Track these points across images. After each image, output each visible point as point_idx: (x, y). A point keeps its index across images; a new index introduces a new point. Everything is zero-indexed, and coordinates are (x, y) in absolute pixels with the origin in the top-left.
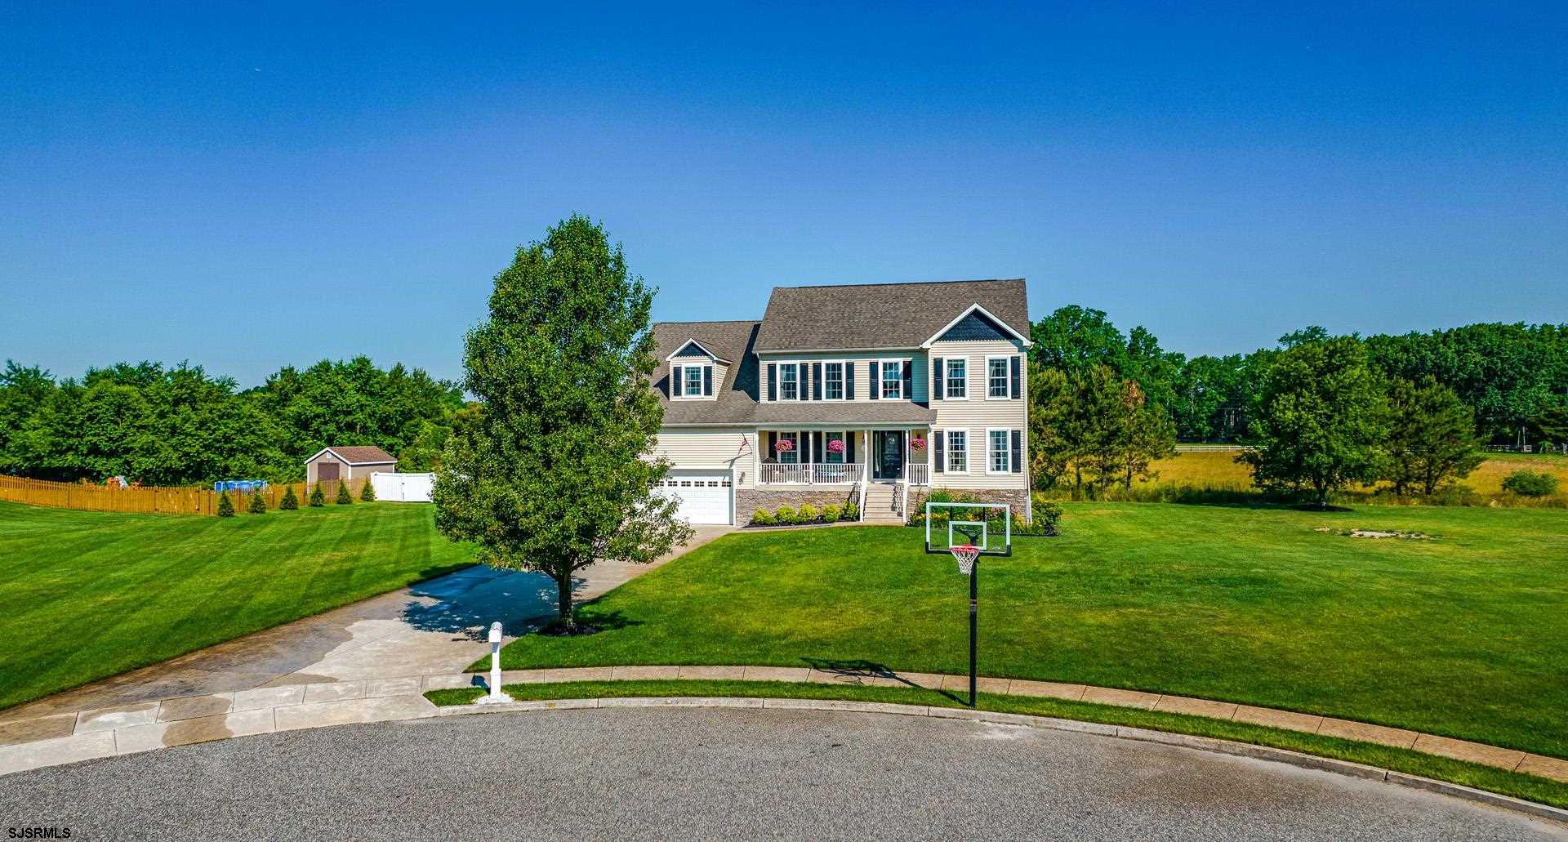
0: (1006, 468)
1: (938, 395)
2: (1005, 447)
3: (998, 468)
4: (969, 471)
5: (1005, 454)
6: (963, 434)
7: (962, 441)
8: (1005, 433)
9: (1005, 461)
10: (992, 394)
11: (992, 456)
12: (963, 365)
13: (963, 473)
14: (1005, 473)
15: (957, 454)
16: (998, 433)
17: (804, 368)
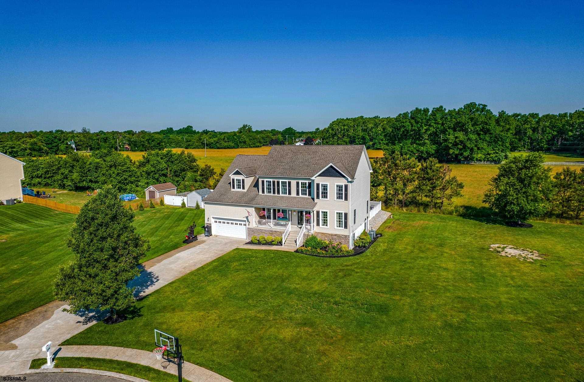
3: (340, 226)
4: (328, 227)
5: (342, 221)
6: (327, 213)
9: (342, 224)
10: (337, 198)
11: (337, 221)
14: (342, 228)
15: (324, 220)
16: (339, 213)
17: (274, 182)
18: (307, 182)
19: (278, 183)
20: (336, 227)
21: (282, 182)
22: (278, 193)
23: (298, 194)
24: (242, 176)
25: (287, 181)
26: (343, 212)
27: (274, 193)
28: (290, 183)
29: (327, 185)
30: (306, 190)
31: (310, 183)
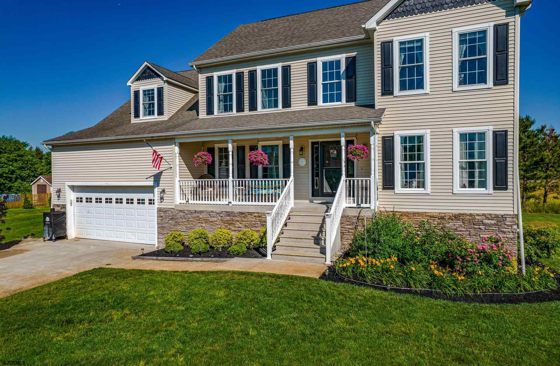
0: (483, 184)
1: (387, 90)
2: (482, 155)
3: (471, 184)
4: (429, 189)
5: (483, 165)
6: (420, 138)
7: (420, 149)
8: (482, 135)
9: (483, 175)
10: (462, 82)
11: (462, 168)
12: (421, 48)
13: (421, 190)
14: (482, 190)
15: (412, 166)
16: (472, 136)
17: (240, 76)
18: (342, 57)
19: (252, 75)
20: (457, 189)
21: (263, 71)
22: (253, 107)
23: (312, 100)
24: (159, 79)
25: (279, 66)
26: (489, 130)
27: (240, 109)
28: (286, 71)
29: (421, 41)
30: (339, 85)
31: (354, 58)
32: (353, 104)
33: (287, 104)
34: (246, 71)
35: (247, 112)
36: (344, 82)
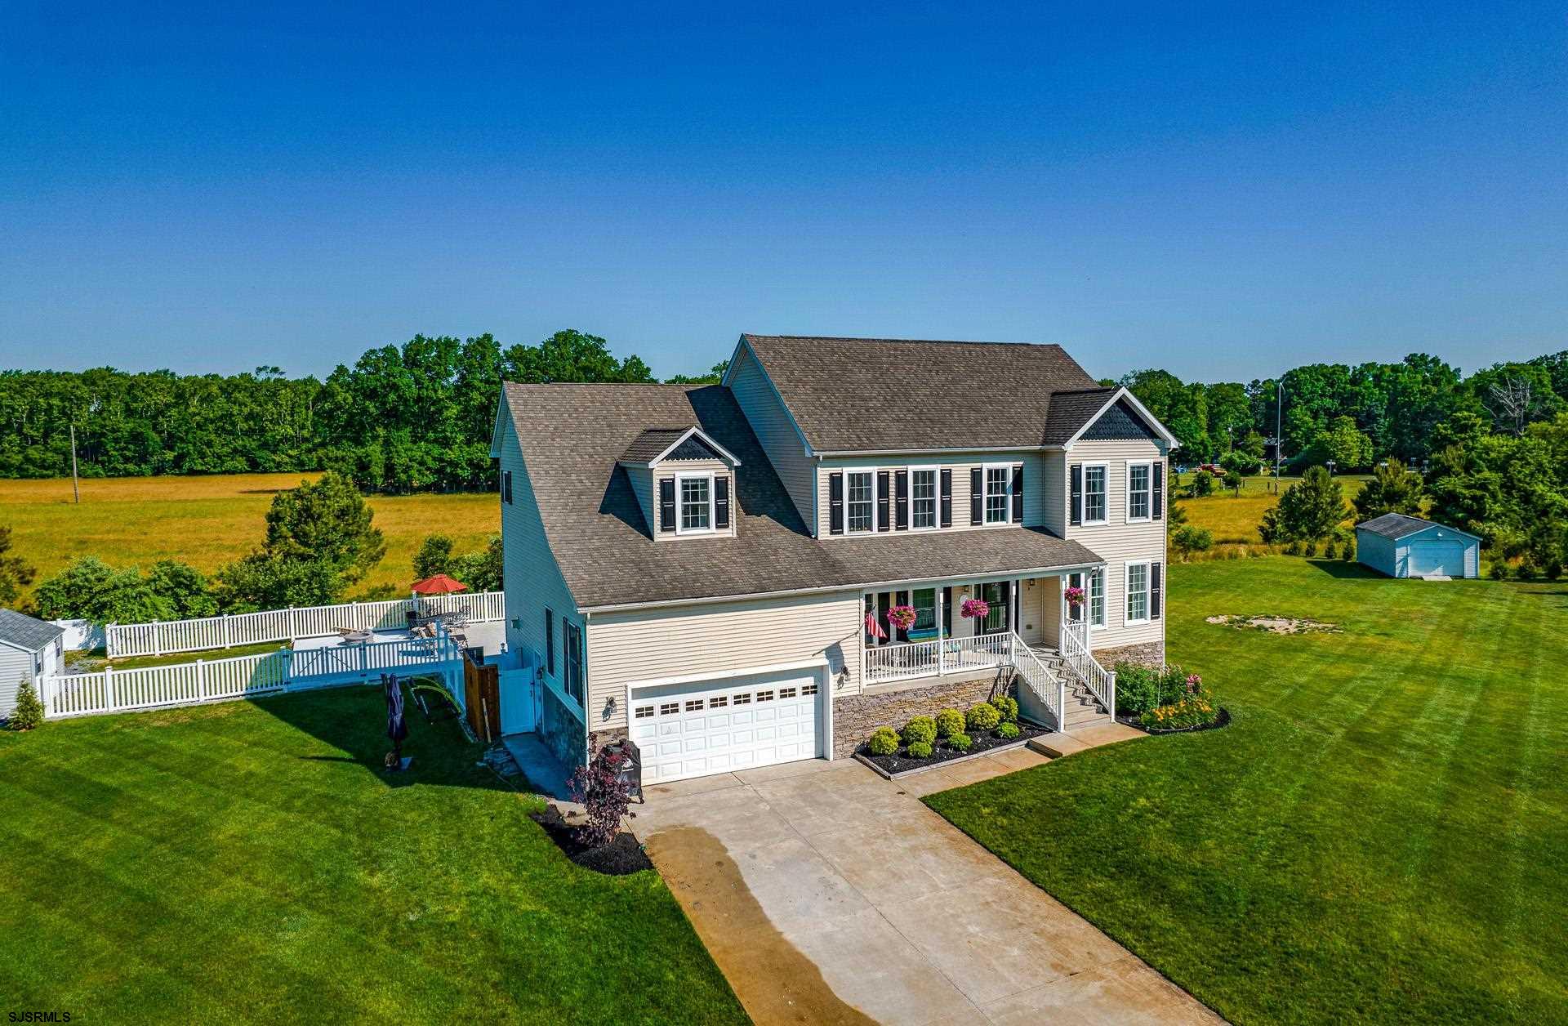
0: (1144, 615)
1: (1076, 518)
2: (1143, 586)
3: (1136, 615)
4: (1106, 624)
5: (1144, 596)
7: (1100, 582)
8: (1144, 568)
9: (1143, 605)
10: (1132, 514)
11: (1130, 600)
12: (1102, 475)
13: (1100, 626)
14: (1141, 621)
16: (1137, 568)
17: (883, 479)
18: (1009, 466)
19: (901, 478)
20: (1128, 622)
21: (916, 474)
22: (902, 523)
23: (976, 518)
24: (717, 461)
25: (937, 468)
26: (1148, 562)
27: (884, 523)
28: (946, 477)
29: (1103, 468)
30: (1003, 500)
31: (1022, 468)
32: (1018, 525)
33: (946, 519)
34: (892, 469)
35: (893, 532)
36: (1010, 497)
